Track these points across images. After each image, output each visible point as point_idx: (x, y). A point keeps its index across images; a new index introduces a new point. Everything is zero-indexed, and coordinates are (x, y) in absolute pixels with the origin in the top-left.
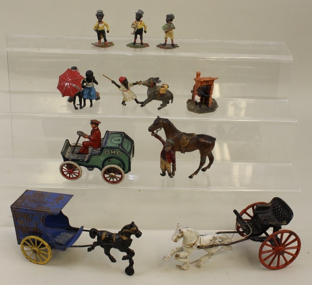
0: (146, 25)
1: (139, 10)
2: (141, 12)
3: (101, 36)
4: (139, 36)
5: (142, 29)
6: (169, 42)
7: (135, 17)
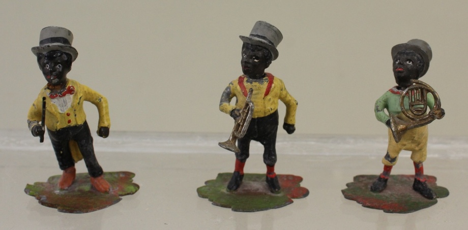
0: (293, 94)
1: (260, 23)
2: (269, 35)
3: (75, 151)
4: (256, 148)
5: (275, 115)
6: (404, 166)
7: (239, 58)
